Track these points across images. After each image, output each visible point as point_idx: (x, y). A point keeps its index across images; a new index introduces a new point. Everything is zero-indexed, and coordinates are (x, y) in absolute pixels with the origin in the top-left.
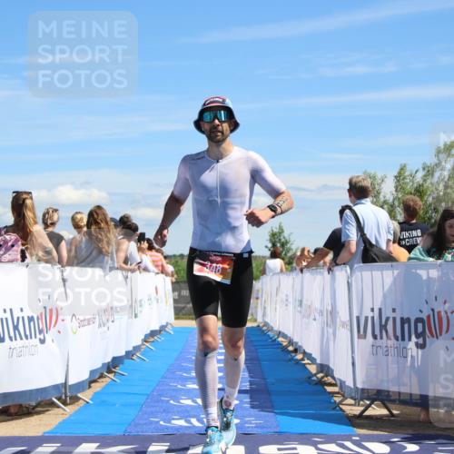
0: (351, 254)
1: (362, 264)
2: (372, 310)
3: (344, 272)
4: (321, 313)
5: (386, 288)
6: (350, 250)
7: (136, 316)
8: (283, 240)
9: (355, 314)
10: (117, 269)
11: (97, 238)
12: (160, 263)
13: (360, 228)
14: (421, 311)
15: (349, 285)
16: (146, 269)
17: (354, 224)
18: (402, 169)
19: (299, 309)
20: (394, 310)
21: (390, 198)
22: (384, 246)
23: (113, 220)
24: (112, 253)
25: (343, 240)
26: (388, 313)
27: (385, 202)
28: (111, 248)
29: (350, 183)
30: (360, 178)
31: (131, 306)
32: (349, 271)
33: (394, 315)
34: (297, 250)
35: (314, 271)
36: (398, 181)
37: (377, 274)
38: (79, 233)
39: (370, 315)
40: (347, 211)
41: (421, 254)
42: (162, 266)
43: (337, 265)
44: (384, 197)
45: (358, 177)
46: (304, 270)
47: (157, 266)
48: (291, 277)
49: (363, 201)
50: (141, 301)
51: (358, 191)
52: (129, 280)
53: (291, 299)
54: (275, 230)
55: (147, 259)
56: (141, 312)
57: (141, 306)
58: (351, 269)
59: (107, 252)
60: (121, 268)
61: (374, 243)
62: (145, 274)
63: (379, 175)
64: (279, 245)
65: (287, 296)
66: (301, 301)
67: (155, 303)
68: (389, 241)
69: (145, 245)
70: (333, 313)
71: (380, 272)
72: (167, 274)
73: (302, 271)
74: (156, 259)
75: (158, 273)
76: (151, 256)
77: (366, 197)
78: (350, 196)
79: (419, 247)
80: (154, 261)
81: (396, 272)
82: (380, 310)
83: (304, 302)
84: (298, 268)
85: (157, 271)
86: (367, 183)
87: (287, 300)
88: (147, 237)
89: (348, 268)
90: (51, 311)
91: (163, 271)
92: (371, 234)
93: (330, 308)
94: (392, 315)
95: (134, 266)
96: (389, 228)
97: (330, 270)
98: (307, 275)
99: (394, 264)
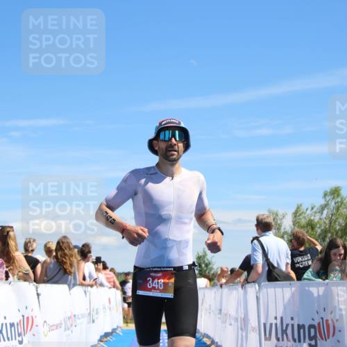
0: (259, 274)
1: (267, 283)
2: (276, 318)
3: (253, 288)
4: (236, 320)
5: (286, 300)
6: (257, 272)
7: (93, 321)
8: (207, 261)
9: (263, 321)
10: (79, 285)
11: (63, 261)
12: (112, 280)
13: (265, 254)
14: (313, 319)
15: (258, 298)
16: (101, 285)
17: (261, 251)
18: (298, 208)
19: (219, 316)
20: (292, 319)
21: (289, 230)
22: (284, 269)
23: (75, 247)
24: (75, 273)
25: (252, 263)
26: (287, 321)
27: (285, 233)
28: (73, 269)
29: (257, 220)
30: (265, 216)
31: (90, 314)
32: (257, 288)
33: (292, 322)
34: (218, 269)
35: (231, 287)
36: (295, 216)
37: (279, 290)
38: (49, 256)
39: (274, 322)
40: (255, 241)
41: (312, 275)
42: (114, 282)
43: (248, 283)
44: (285, 229)
45: (263, 215)
46: (224, 286)
47: (110, 282)
48: (213, 291)
49: (267, 234)
50: (97, 310)
51: (263, 226)
52: (88, 294)
53: (213, 308)
54: (200, 254)
55: (102, 277)
56: (97, 318)
57: (97, 313)
58: (259, 286)
59: (71, 272)
60: (82, 285)
61: (276, 265)
62: (101, 289)
63: (281, 212)
64: (203, 265)
65: (210, 305)
66: (221, 310)
67: (108, 311)
68: (287, 264)
69: (101, 266)
70: (245, 320)
71: (281, 289)
72: (117, 288)
73: (221, 286)
74: (109, 276)
75: (110, 288)
76: (105, 274)
77: (270, 230)
78: (257, 230)
79: (310, 270)
80: (107, 278)
81: (293, 289)
82: (282, 318)
83: (223, 311)
84: (219, 284)
85: (109, 286)
86: (270, 220)
87: (210, 309)
88: (102, 260)
89: (257, 285)
90: (28, 318)
91: (114, 286)
92: (273, 259)
93: (243, 316)
94: (290, 322)
95: (92, 282)
96: (287, 254)
97: (242, 286)
98: (225, 290)
99: (292, 282)
